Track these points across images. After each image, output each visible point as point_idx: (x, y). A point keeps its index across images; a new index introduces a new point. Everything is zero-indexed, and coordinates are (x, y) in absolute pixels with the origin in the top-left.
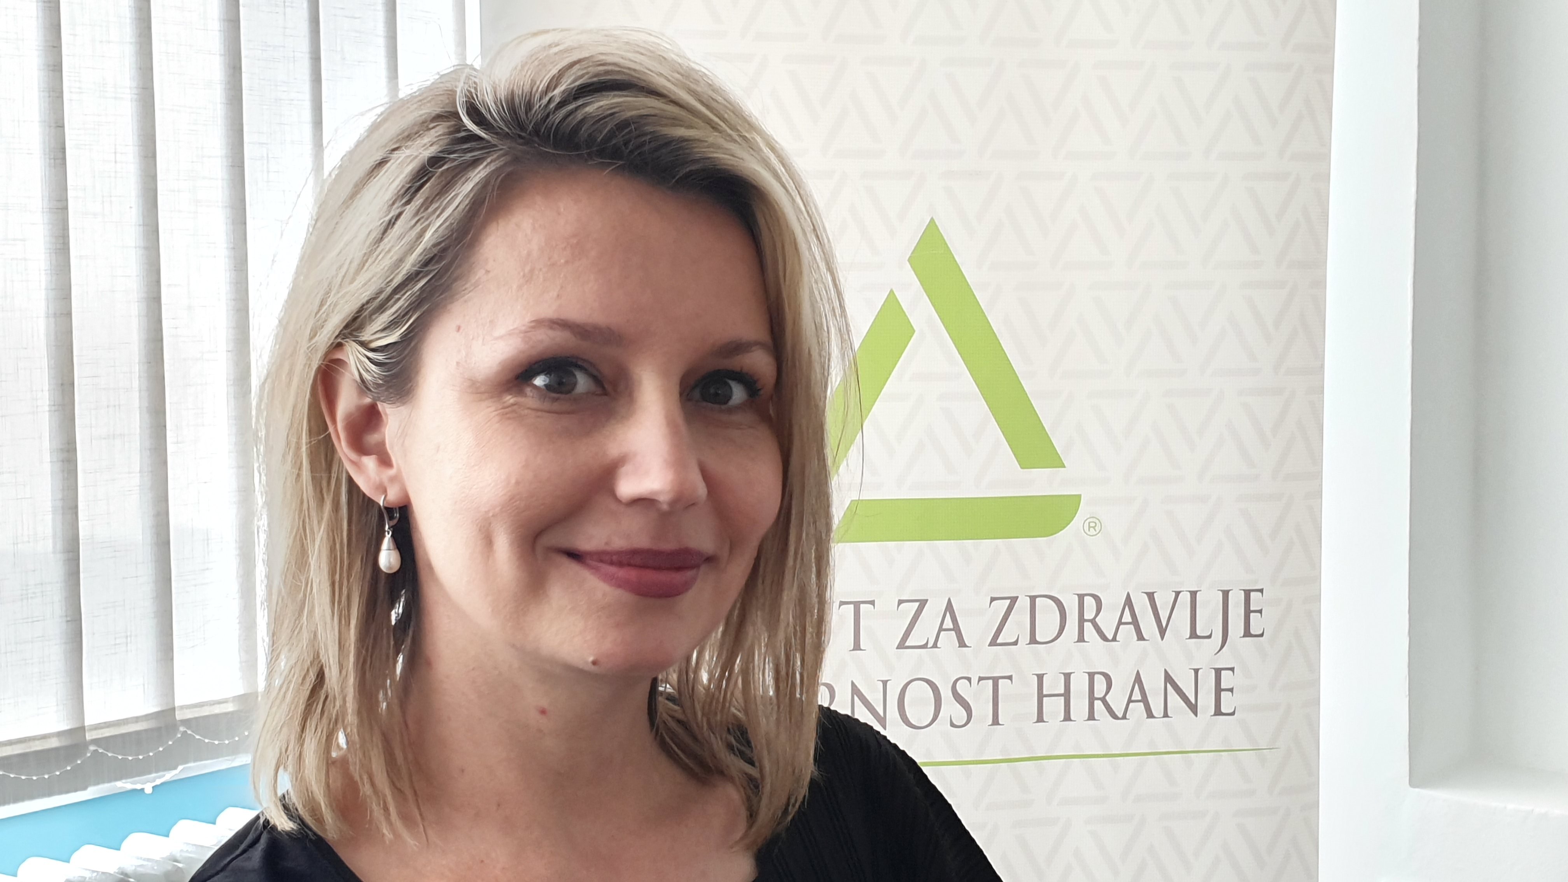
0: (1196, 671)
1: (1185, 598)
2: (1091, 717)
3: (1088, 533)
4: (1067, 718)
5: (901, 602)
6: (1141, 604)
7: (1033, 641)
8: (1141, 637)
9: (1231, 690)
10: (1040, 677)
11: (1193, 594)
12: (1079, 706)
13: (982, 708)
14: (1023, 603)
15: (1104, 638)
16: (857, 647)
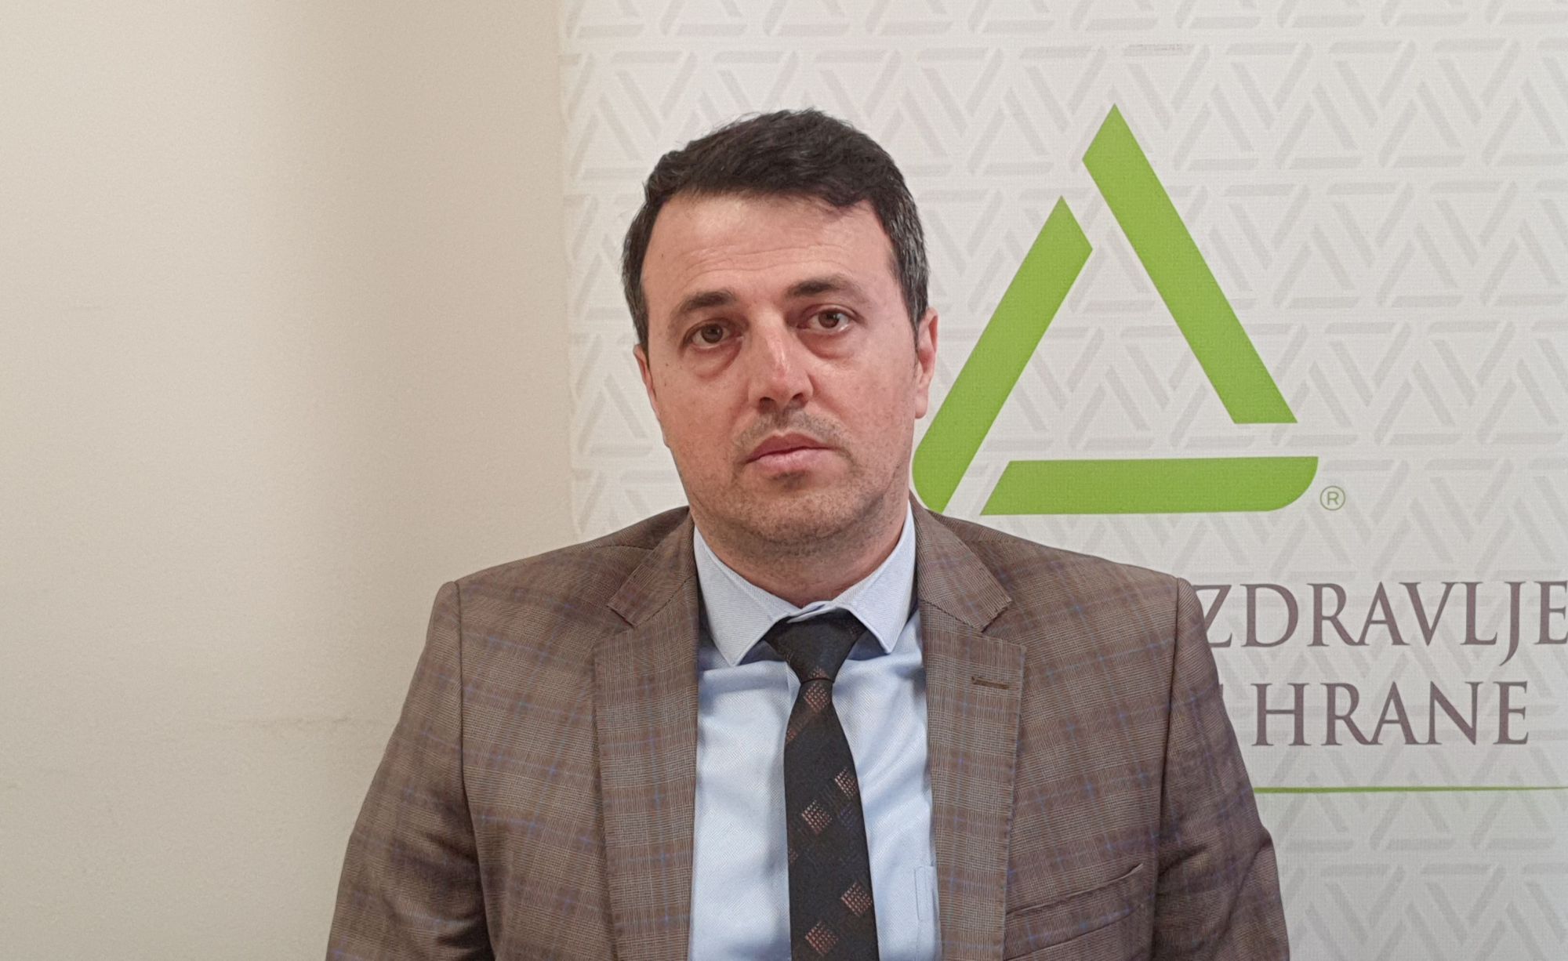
0: (1475, 686)
1: (1459, 592)
2: (1331, 740)
3: (1329, 507)
4: (1299, 740)
6: (1398, 597)
7: (1252, 641)
8: (1397, 640)
9: (1522, 711)
10: (1262, 689)
11: (1471, 587)
12: (1315, 727)
14: (1238, 594)
15: (1348, 640)
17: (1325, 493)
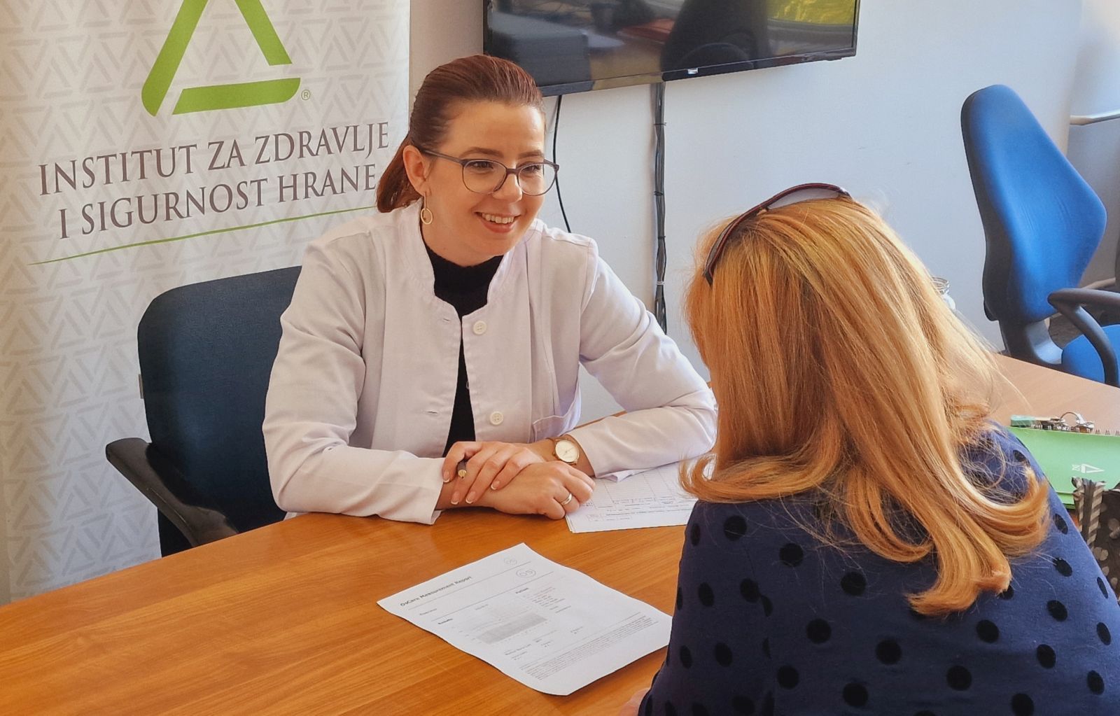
0: (357, 168)
1: (351, 130)
2: (307, 196)
3: (305, 98)
4: (295, 198)
5: (210, 144)
6: (330, 134)
7: (277, 159)
8: (330, 152)
9: (373, 176)
10: (281, 178)
11: (355, 127)
12: (301, 191)
13: (253, 198)
14: (272, 139)
15: (312, 154)
16: (189, 171)
17: (303, 93)
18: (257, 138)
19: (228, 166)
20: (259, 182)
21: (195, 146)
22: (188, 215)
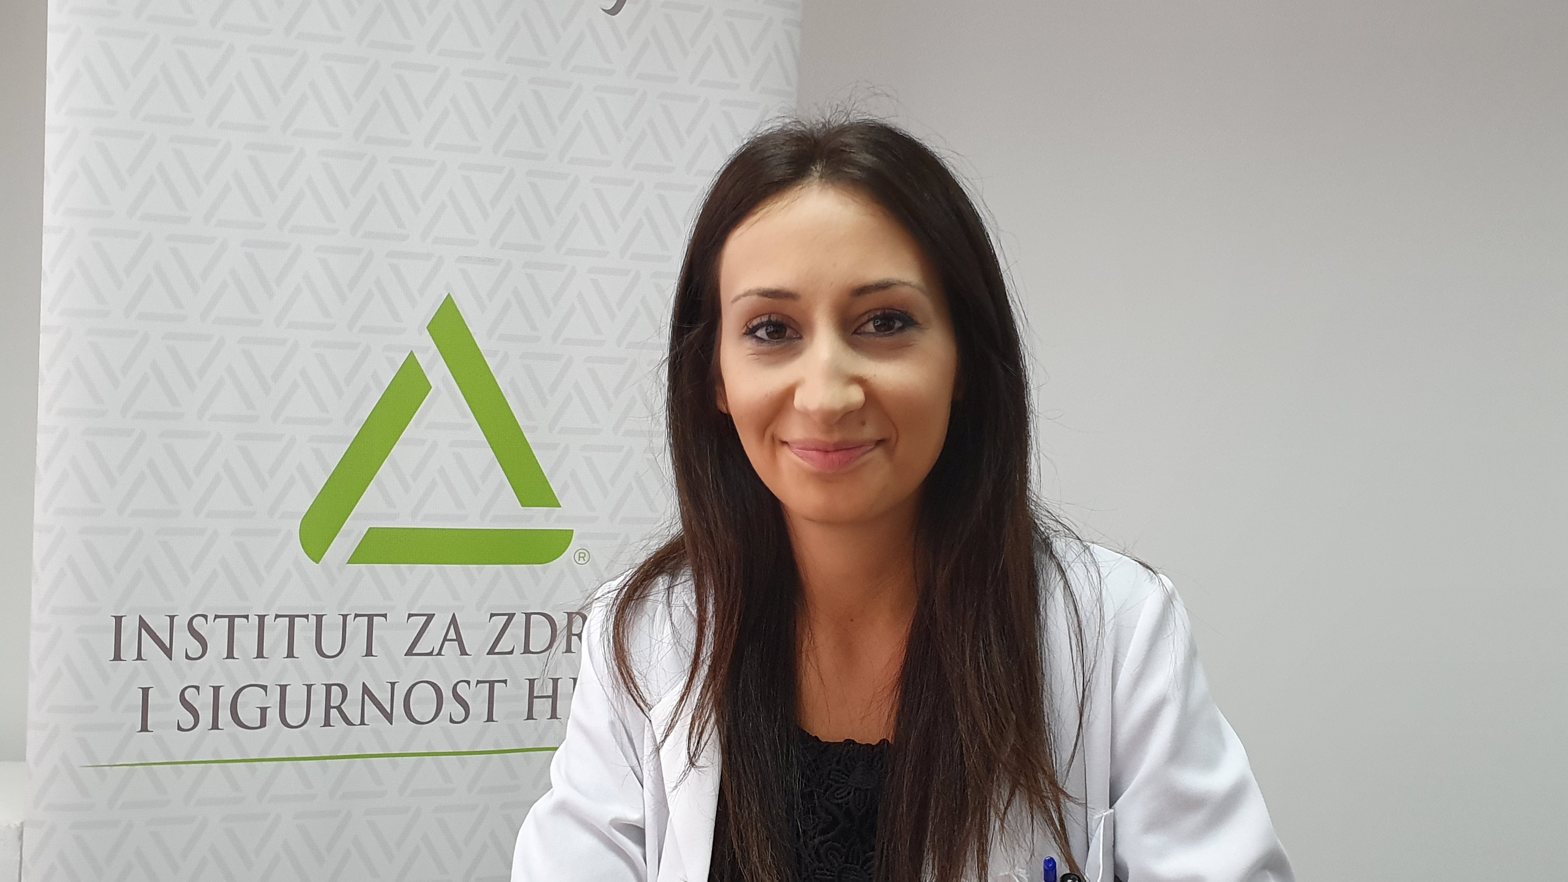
3: (579, 562)
4: (553, 715)
5: (410, 616)
7: (527, 650)
10: (532, 682)
13: (479, 707)
14: (520, 619)
16: (369, 653)
17: (578, 553)
18: (492, 615)
19: (439, 654)
20: (492, 684)
21: (385, 616)
22: (362, 723)
